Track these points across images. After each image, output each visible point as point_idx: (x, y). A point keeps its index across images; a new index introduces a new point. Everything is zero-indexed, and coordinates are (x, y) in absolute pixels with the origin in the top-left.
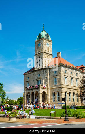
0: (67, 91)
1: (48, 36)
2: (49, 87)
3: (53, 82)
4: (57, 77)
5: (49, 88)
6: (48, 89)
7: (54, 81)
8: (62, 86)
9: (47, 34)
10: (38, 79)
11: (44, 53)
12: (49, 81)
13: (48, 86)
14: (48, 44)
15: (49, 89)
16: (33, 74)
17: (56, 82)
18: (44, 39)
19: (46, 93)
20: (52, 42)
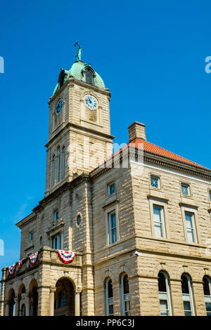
0: (165, 267)
1: (94, 76)
2: (89, 257)
3: (105, 234)
4: (117, 208)
5: (89, 262)
6: (83, 268)
7: (108, 228)
8: (140, 244)
9: (88, 69)
10: (53, 230)
11: (71, 128)
12: (88, 230)
13: (84, 255)
14: (93, 99)
15: (90, 269)
16: (43, 218)
17: (114, 231)
18: (73, 81)
19: (79, 286)
20: (109, 95)
